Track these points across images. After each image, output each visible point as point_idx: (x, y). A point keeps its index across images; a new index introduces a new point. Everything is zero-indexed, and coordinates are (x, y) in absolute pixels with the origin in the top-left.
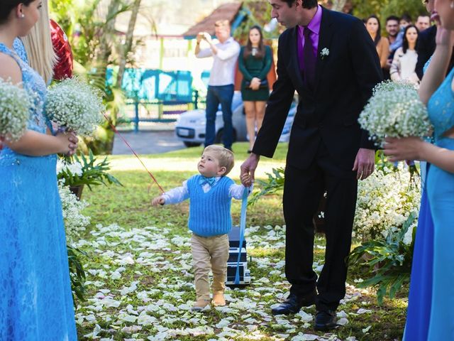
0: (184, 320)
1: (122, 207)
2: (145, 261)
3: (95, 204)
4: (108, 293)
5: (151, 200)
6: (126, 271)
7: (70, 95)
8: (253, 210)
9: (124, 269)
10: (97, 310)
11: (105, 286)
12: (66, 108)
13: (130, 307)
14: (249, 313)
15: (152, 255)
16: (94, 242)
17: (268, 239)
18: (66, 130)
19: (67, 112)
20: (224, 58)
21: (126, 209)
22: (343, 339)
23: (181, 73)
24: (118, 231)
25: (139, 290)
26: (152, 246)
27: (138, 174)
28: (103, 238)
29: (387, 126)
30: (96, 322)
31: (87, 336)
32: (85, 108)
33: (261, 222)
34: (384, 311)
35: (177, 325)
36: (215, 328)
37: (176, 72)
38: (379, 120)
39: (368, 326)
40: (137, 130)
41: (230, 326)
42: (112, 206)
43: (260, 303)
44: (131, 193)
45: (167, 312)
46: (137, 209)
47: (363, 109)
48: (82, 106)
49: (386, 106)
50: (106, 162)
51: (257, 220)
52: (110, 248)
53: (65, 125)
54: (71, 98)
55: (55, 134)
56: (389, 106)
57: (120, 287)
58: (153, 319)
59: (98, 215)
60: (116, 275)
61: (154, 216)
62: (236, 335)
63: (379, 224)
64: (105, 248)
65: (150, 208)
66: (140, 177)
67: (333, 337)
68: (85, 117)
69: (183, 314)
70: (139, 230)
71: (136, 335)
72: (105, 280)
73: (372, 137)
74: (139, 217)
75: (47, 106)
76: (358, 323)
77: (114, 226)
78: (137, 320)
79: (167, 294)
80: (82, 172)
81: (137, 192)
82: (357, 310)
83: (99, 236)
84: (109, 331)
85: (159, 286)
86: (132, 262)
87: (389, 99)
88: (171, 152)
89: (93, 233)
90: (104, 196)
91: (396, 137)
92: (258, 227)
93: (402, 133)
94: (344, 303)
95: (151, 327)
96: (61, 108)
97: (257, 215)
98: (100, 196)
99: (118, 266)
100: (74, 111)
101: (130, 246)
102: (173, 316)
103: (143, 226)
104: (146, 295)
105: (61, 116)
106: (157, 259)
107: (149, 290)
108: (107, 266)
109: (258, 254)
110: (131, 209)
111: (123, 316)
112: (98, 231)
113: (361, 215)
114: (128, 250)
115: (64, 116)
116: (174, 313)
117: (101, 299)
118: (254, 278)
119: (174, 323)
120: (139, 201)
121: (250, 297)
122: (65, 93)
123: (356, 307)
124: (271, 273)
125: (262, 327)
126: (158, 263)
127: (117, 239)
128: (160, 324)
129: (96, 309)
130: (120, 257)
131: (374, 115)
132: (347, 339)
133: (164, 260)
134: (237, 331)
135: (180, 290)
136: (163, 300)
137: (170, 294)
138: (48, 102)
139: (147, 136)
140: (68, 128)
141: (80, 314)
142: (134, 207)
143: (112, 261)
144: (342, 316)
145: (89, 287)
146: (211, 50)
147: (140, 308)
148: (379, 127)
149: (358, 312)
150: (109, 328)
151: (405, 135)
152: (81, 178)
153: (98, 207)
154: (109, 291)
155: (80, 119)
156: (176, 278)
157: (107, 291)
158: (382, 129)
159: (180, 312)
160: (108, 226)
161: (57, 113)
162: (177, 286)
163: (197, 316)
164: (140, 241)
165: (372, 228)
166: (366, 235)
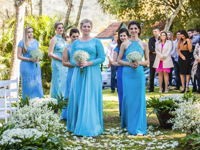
63: (195, 126)
80: (58, 103)
83: (66, 132)
89: (64, 130)
108: (71, 146)
152: (57, 106)
165: (191, 127)
166: (189, 130)
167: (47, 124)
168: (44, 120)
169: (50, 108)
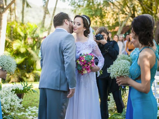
16: (26, 113)
28: (30, 112)
42: (36, 100)
50: (32, 85)
52: (32, 115)
59: (30, 103)
77: (35, 107)
89: (27, 110)
98: (32, 97)
127: (35, 112)
152: (23, 91)
153: (31, 101)
160: (32, 107)
167: (8, 104)
168: (7, 101)
169: (13, 92)
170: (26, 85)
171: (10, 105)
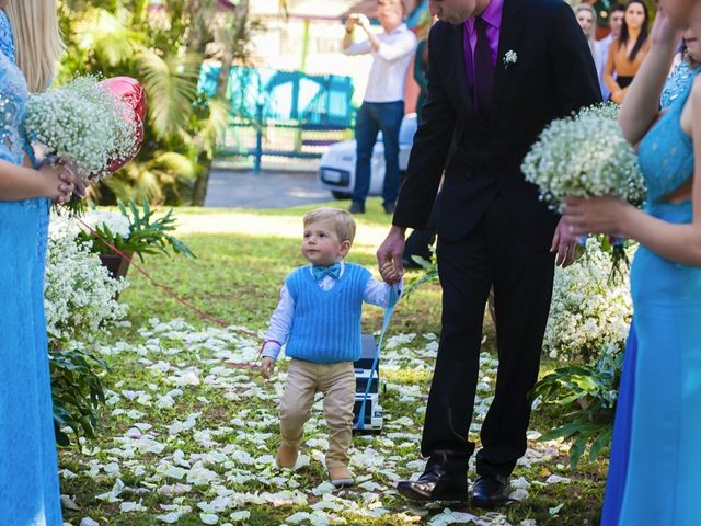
0: (262, 480)
1: (199, 292)
2: (218, 381)
3: (156, 285)
4: (147, 431)
5: (247, 282)
6: (184, 396)
7: (66, 105)
8: (411, 307)
9: (181, 393)
10: (125, 456)
11: (145, 418)
12: (58, 125)
13: (178, 455)
14: (369, 473)
15: (231, 371)
16: (141, 346)
17: (425, 355)
18: (56, 162)
19: (59, 133)
20: (389, 58)
21: (205, 296)
22: (515, 523)
23: (336, 79)
24: (184, 330)
25: (198, 427)
26: (234, 358)
27: (233, 241)
28: (157, 340)
29: (568, 177)
30: (120, 475)
31: (101, 497)
32: (89, 129)
33: (420, 327)
34: (591, 481)
35: (251, 486)
36: (310, 495)
37: (327, 78)
38: (555, 168)
39: (559, 503)
40: (258, 169)
41: (335, 493)
42: (182, 289)
43: (391, 458)
44: (217, 270)
45: (238, 465)
46: (222, 296)
47: (530, 150)
48: (84, 126)
49: (567, 145)
50: (171, 218)
51: (414, 324)
52: (165, 357)
53: (55, 153)
54: (66, 110)
55: (37, 166)
56: (572, 145)
57: (169, 421)
58: (212, 475)
59: (156, 303)
60: (166, 401)
61: (247, 309)
62: (342, 507)
63: (597, 339)
64: (155, 358)
65: (244, 296)
66: (238, 244)
67: (500, 518)
68: (87, 142)
69: (262, 470)
70: (218, 331)
71: (181, 499)
72: (147, 408)
73: (545, 196)
74: (222, 310)
75: (28, 121)
76: (544, 498)
77: (179, 322)
78: (186, 476)
79: (242, 436)
80: (129, 232)
81: (227, 269)
82: (547, 477)
83: (151, 337)
84: (138, 491)
85: (233, 422)
86: (195, 381)
87: (572, 134)
88: (298, 207)
89: (143, 331)
90: (171, 273)
91: (582, 197)
92: (413, 335)
93: (592, 190)
94: (529, 466)
95: (205, 488)
96: (50, 126)
97: (416, 315)
98: (166, 273)
99: (172, 387)
100: (71, 132)
101: (198, 356)
102: (246, 472)
103: (224, 325)
104: (208, 436)
105: (49, 139)
106: (238, 377)
107: (215, 429)
108: (153, 387)
109: (404, 379)
110: (213, 296)
111: (165, 468)
112: (150, 328)
113: (567, 323)
114: (192, 363)
115: (53, 139)
116: (248, 467)
117: (135, 438)
118: (389, 417)
119: (245, 484)
120: (227, 284)
121: (376, 447)
122: (58, 102)
123: (545, 472)
124: (418, 410)
125: (387, 496)
126: (238, 385)
127: (179, 343)
128: (223, 484)
129: (124, 454)
130: (178, 372)
131: (547, 160)
132: (522, 523)
133: (250, 381)
134: (345, 501)
135: (266, 430)
136: (233, 446)
137: (249, 435)
138: (30, 114)
139: (275, 179)
140: (59, 159)
141: (95, 462)
142: (218, 293)
143: (163, 379)
144: (519, 486)
145: (119, 419)
146: (369, 44)
147: (194, 456)
148: (555, 179)
149: (548, 480)
150: (139, 486)
151: (597, 193)
152: (126, 241)
153: (160, 290)
154: (150, 426)
155: (78, 146)
156: (263, 411)
157: (147, 426)
158: (559, 182)
159: (258, 467)
160: (167, 321)
161: (42, 132)
162: (262, 425)
163: (285, 474)
164: (215, 348)
165: (585, 345)
166: (575, 355)
167: (64, 302)
168: (56, 286)
169: (84, 243)
170: (142, 215)
171: (71, 305)
